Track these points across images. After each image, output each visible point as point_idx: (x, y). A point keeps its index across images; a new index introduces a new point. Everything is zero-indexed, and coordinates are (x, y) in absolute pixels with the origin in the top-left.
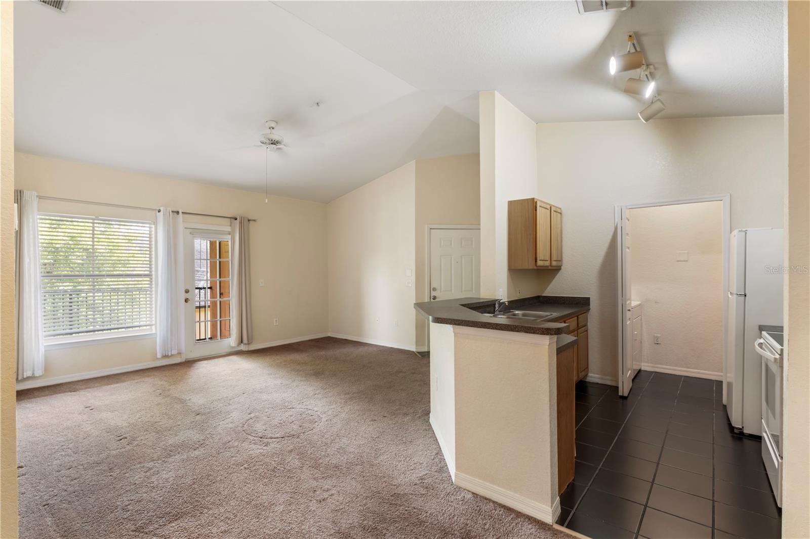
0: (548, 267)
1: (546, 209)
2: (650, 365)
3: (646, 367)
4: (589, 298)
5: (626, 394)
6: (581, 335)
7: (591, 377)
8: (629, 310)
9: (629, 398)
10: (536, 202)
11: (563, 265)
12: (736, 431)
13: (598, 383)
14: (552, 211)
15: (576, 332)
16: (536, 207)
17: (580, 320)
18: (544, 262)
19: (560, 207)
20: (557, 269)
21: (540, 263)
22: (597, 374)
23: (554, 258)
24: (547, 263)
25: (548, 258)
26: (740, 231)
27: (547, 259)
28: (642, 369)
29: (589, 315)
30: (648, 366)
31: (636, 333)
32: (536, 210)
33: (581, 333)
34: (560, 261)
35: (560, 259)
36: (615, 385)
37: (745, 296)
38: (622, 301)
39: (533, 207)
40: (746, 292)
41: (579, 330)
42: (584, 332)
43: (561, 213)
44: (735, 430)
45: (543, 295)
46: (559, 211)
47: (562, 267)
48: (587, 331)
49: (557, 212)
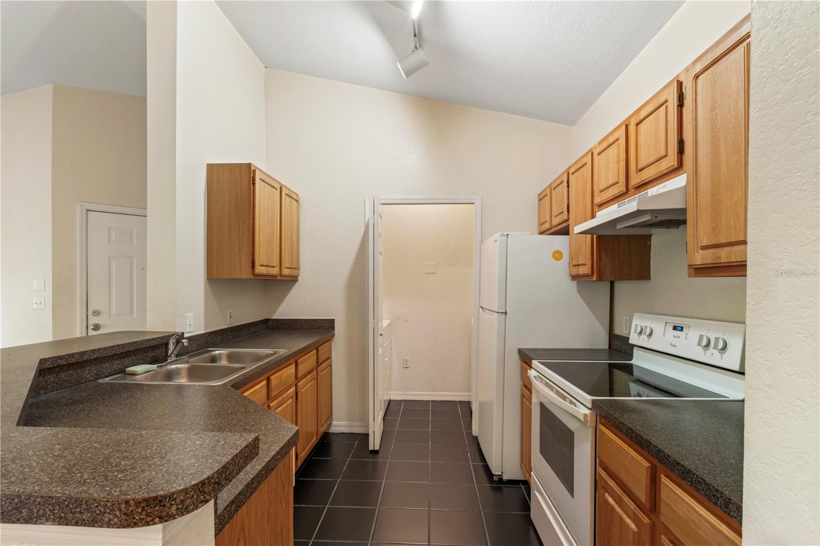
0: (276, 276)
1: (273, 187)
2: (399, 392)
3: (396, 396)
4: (334, 320)
5: (377, 448)
6: (321, 374)
7: (337, 426)
8: (381, 335)
9: (380, 452)
10: (254, 171)
11: (300, 275)
12: (495, 479)
13: (343, 433)
14: (284, 195)
15: (315, 371)
16: (254, 179)
17: (320, 353)
18: (267, 268)
19: (297, 193)
20: (293, 280)
21: (259, 270)
22: (344, 421)
23: (286, 263)
24: (275, 271)
25: (276, 262)
26: (502, 235)
27: (275, 265)
28: (392, 399)
29: (333, 344)
30: (398, 395)
31: (386, 359)
32: (254, 184)
33: (322, 372)
34: (296, 269)
35: (296, 267)
36: (364, 432)
37: (506, 314)
38: (374, 324)
39: (249, 179)
40: (507, 310)
41: (318, 368)
42: (328, 366)
43: (297, 201)
44: (494, 477)
45: (273, 318)
46: (295, 198)
47: (299, 277)
48: (330, 365)
49: (292, 198)
